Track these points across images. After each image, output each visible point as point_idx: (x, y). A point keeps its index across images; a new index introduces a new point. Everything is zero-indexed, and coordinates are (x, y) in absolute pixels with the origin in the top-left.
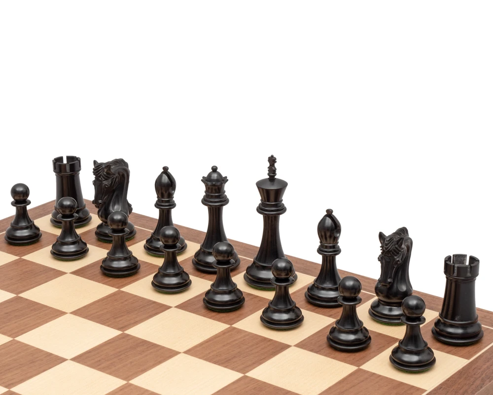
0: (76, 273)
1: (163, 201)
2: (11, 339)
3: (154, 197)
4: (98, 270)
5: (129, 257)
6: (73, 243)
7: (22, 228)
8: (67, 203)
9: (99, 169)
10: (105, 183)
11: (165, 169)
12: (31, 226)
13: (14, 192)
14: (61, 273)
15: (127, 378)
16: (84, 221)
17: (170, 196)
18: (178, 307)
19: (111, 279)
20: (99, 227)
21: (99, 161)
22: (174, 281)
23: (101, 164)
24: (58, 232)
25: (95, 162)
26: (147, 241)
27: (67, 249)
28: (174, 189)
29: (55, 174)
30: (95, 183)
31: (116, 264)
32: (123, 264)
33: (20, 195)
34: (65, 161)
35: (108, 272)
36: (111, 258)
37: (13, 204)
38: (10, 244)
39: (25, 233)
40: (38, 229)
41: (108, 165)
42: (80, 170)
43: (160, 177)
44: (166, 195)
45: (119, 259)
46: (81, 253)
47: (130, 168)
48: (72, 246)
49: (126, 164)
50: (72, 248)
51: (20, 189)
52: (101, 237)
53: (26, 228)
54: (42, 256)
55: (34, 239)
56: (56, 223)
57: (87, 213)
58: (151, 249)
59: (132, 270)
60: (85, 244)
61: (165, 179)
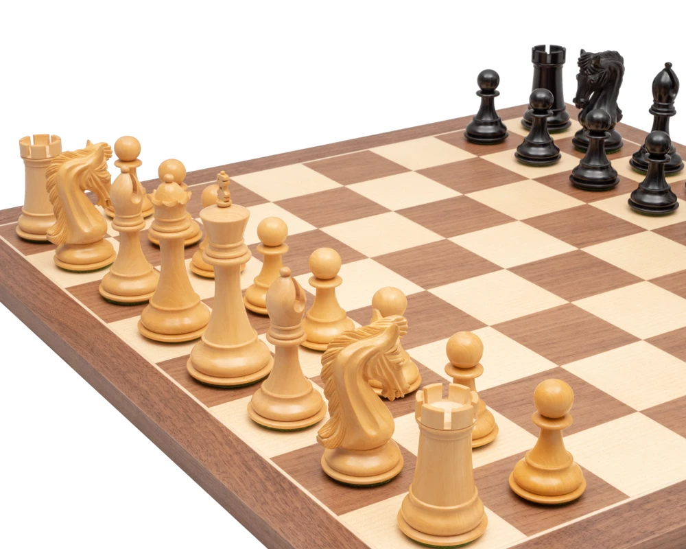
0: (541, 180)
1: (659, 106)
2: (443, 238)
3: (649, 100)
4: (567, 180)
5: (607, 168)
6: (544, 145)
7: (486, 124)
8: (542, 95)
9: (585, 60)
10: (591, 77)
11: (668, 66)
12: (497, 122)
13: (482, 79)
14: (521, 178)
15: (571, 298)
16: (561, 126)
17: (670, 100)
18: (655, 231)
19: (580, 191)
20: (579, 133)
21: (587, 50)
22: (658, 200)
23: (590, 54)
24: (526, 134)
25: (582, 51)
26: (634, 155)
27: (534, 151)
28: (676, 91)
29: (532, 64)
30: (579, 77)
31: (589, 174)
32: (599, 175)
33: (488, 85)
34: (548, 51)
35: (579, 183)
36: (583, 167)
37: (478, 94)
38: (470, 141)
39: (490, 130)
40: (505, 128)
41: (598, 57)
42: (564, 62)
43: (660, 75)
44: (664, 98)
45: (594, 168)
46: (552, 159)
47: (626, 65)
48: (542, 149)
49: (621, 59)
50: (541, 152)
51: (490, 76)
52: (579, 144)
53: (491, 124)
54: (504, 158)
55: (499, 138)
56: (527, 124)
57: (566, 117)
58: (637, 165)
59: (609, 184)
60: (558, 150)
61: (666, 78)
